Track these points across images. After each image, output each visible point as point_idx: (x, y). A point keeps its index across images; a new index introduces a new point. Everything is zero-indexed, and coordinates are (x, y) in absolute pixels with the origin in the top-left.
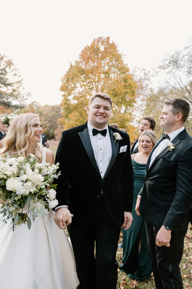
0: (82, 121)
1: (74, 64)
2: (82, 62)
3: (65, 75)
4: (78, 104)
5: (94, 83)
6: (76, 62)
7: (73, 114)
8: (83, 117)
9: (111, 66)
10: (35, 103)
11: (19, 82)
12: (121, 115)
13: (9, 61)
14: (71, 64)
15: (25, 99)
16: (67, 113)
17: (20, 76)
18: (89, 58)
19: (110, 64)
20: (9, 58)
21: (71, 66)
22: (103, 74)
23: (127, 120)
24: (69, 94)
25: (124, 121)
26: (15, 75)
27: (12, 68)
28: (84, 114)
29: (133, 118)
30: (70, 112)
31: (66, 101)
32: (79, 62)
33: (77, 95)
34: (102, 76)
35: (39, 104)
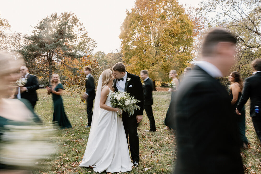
0: (142, 64)
1: (130, 12)
2: (138, 9)
3: (124, 23)
4: (137, 49)
5: (151, 28)
6: (133, 10)
7: (133, 59)
8: (142, 60)
9: (167, 9)
10: (100, 53)
11: (84, 36)
12: (179, 55)
13: (74, 18)
14: (128, 12)
15: (91, 50)
16: (127, 58)
17: (85, 30)
18: (144, 4)
19: (166, 7)
20: (74, 15)
21: (128, 13)
22: (159, 17)
23: (186, 59)
24: (128, 41)
25: (183, 60)
26: (81, 29)
27: (78, 23)
28: (143, 57)
29: (192, 57)
30: (131, 57)
31: (126, 47)
32: (135, 9)
33: (135, 40)
34: (159, 19)
35: (104, 53)
